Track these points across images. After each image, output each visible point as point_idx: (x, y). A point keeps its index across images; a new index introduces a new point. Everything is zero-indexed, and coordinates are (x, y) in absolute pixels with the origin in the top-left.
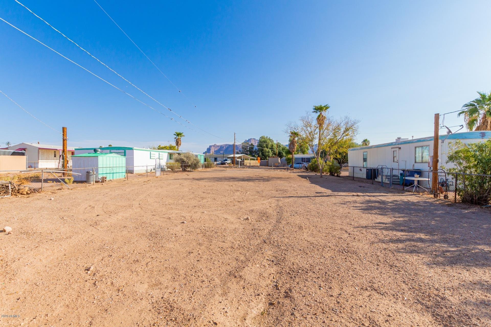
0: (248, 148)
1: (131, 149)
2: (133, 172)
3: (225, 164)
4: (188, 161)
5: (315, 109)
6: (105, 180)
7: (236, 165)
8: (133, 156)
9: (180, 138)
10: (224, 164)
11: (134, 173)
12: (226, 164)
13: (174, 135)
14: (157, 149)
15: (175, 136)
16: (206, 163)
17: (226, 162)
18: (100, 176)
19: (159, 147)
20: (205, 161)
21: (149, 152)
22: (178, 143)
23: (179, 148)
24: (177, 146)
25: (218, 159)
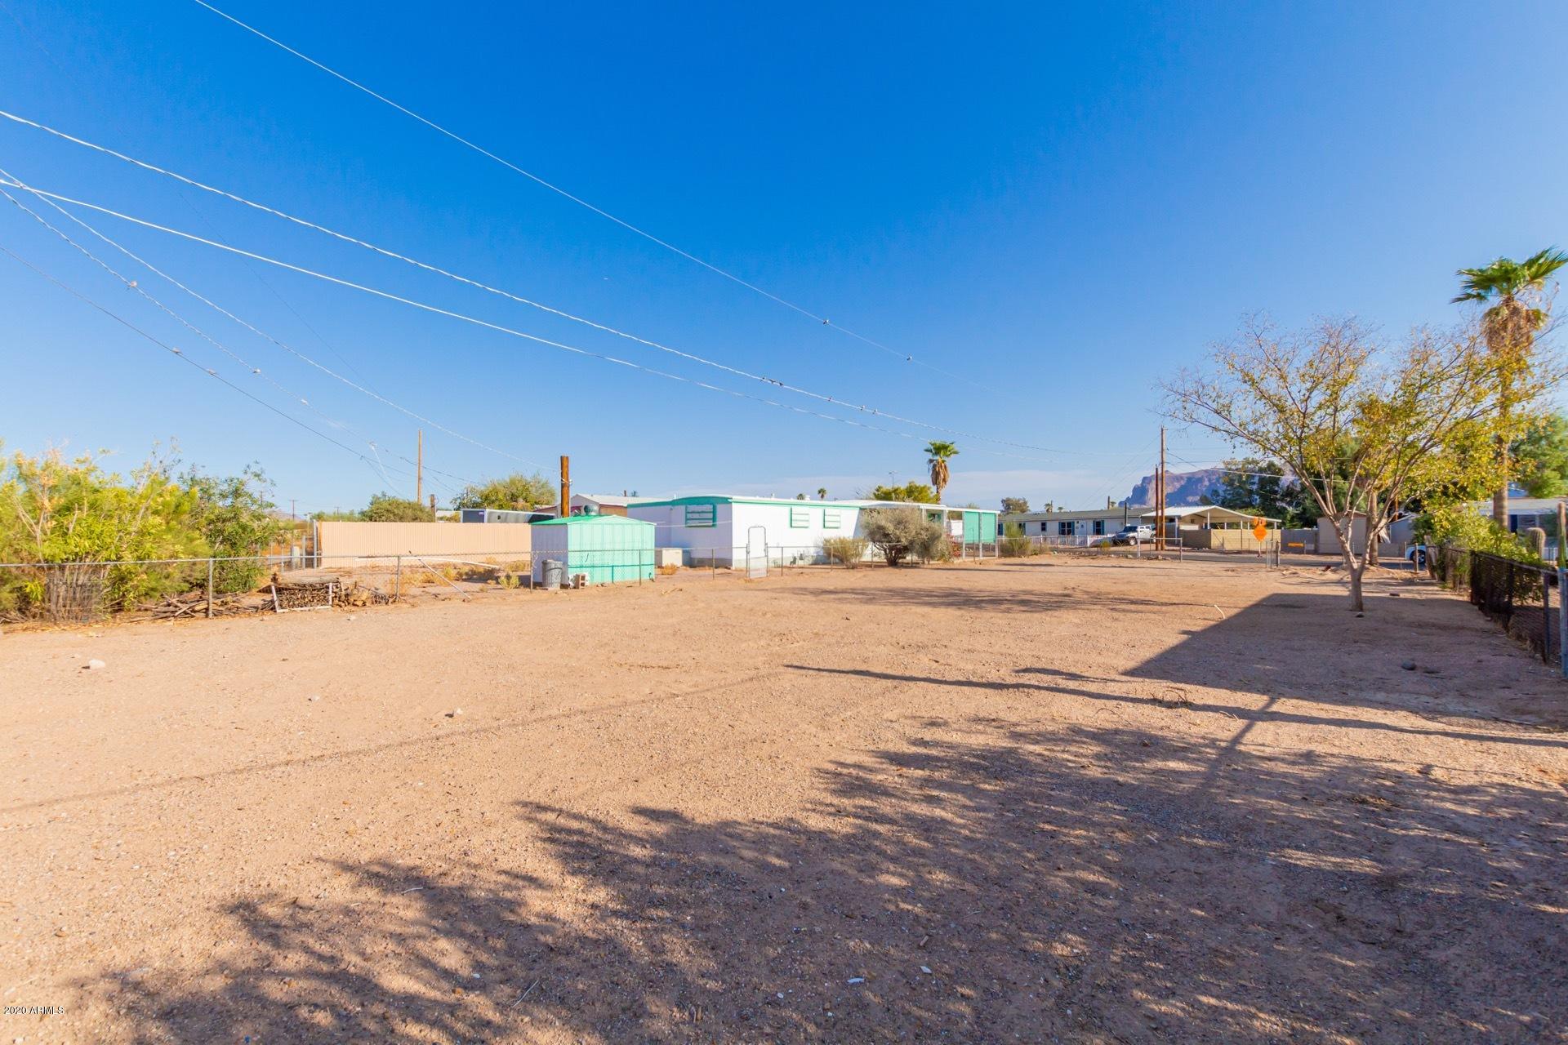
0: (1256, 480)
1: (726, 501)
2: (731, 565)
3: (1128, 544)
4: (898, 532)
5: (1474, 285)
6: (581, 582)
7: (1166, 548)
8: (730, 518)
9: (943, 461)
10: (1126, 542)
11: (733, 568)
12: (1132, 542)
13: (927, 451)
14: (872, 496)
15: (930, 456)
16: (1004, 538)
17: (1131, 534)
18: (571, 574)
19: (878, 490)
20: (1000, 532)
21: (787, 509)
22: (937, 478)
23: (942, 492)
24: (935, 487)
25: (1107, 525)
